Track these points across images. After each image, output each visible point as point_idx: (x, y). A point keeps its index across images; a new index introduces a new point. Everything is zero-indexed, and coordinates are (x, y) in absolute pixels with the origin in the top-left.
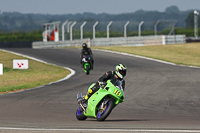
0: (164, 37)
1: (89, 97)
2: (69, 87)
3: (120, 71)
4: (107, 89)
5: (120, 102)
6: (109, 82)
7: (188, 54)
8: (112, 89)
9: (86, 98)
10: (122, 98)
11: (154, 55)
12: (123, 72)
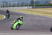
0: (27, 7)
1: (14, 24)
2: (6, 21)
3: (21, 17)
4: (19, 22)
5: (22, 25)
6: (19, 20)
7: (33, 11)
8: (20, 22)
9: (13, 24)
10: (22, 24)
11: (24, 12)
12: (22, 18)
